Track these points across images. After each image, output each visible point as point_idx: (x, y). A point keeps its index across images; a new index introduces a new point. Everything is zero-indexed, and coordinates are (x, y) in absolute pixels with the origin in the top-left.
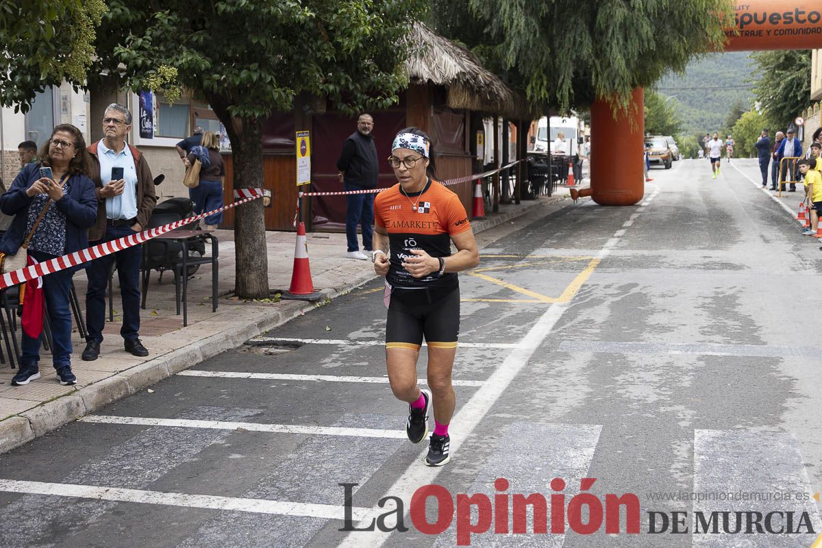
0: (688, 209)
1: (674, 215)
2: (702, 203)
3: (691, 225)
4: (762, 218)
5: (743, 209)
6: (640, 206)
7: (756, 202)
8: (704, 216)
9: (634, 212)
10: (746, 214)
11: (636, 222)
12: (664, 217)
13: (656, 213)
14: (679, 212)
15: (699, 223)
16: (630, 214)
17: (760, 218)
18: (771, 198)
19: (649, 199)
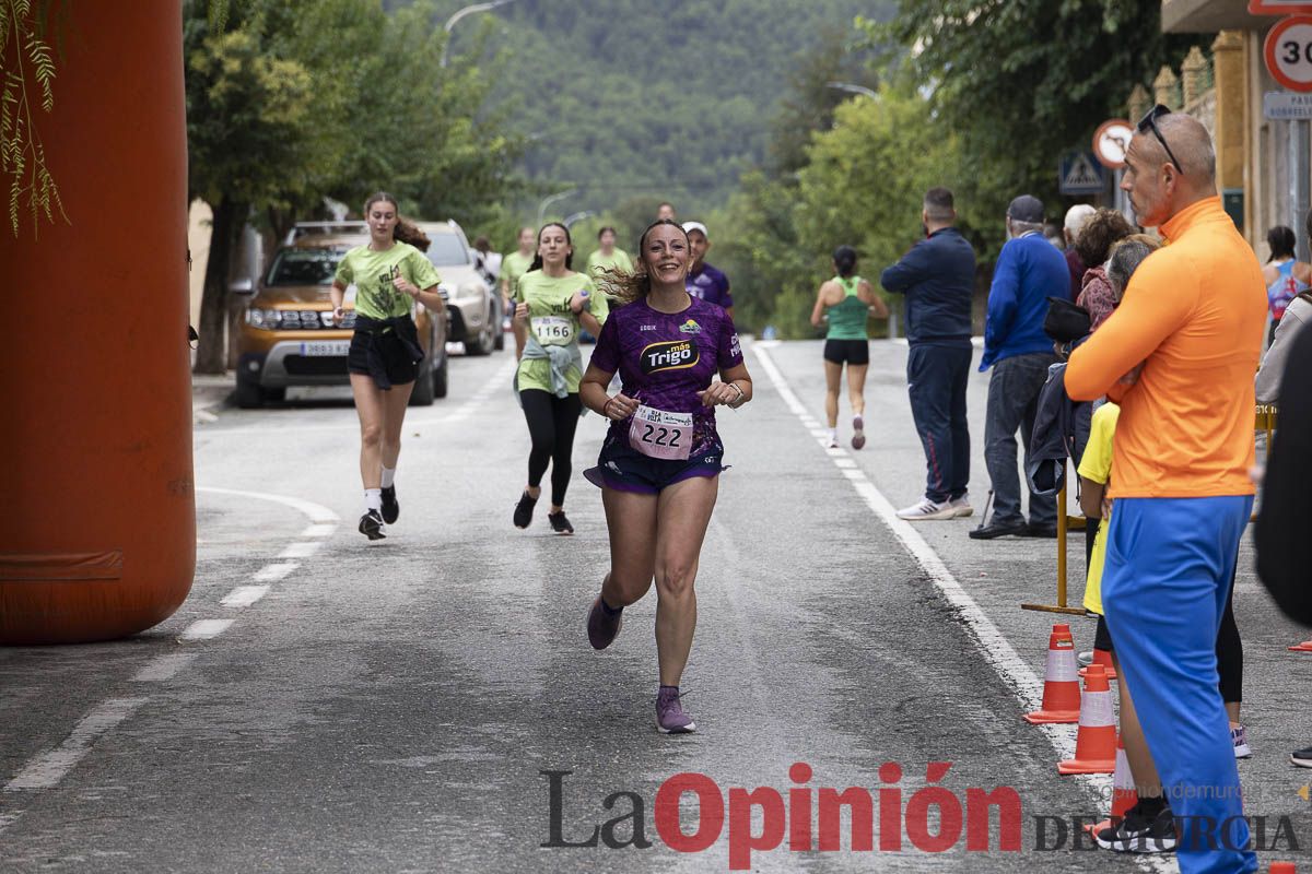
0: (436, 660)
1: (341, 706)
2: (532, 618)
3: (417, 772)
4: (840, 722)
5: (750, 653)
6: (170, 642)
7: (834, 613)
8: (511, 711)
9: (119, 685)
10: (761, 694)
11: (100, 758)
12: (276, 721)
13: (242, 689)
14: (384, 681)
15: (470, 754)
16: (89, 702)
17: (833, 718)
18: (926, 579)
19: (243, 597)
